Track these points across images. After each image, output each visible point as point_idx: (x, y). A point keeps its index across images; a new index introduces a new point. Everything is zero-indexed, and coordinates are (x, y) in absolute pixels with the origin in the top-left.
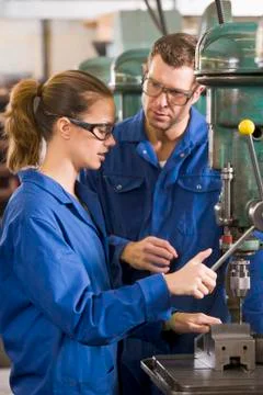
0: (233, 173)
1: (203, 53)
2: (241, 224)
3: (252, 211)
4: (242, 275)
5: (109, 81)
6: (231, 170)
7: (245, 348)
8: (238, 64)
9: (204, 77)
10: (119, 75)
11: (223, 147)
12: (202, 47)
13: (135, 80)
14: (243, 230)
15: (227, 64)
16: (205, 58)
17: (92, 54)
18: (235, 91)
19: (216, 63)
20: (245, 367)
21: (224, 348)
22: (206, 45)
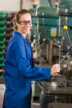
0: (64, 38)
1: (59, 7)
2: (66, 51)
3: (68, 48)
4: (65, 64)
5: (36, 14)
6: (64, 37)
7: (64, 82)
8: (68, 11)
9: (59, 14)
10: (38, 12)
11: (62, 31)
12: (59, 6)
13: (42, 14)
14: (66, 52)
15: (65, 11)
16: (59, 9)
17: (32, 7)
18: (67, 17)
19: (62, 10)
20: (64, 86)
21: (59, 81)
22: (60, 5)
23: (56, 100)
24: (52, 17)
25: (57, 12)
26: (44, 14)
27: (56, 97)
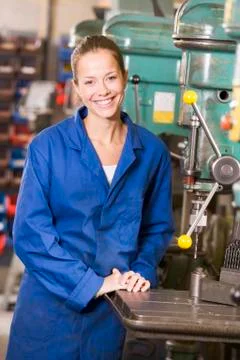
1: (181, 19)
8: (213, 31)
9: (181, 41)
12: (182, 13)
13: (123, 42)
15: (201, 30)
16: (183, 24)
17: (91, 17)
19: (192, 29)
23: (169, 353)
24: (159, 52)
25: (174, 36)
26: (131, 42)
27: (169, 343)
